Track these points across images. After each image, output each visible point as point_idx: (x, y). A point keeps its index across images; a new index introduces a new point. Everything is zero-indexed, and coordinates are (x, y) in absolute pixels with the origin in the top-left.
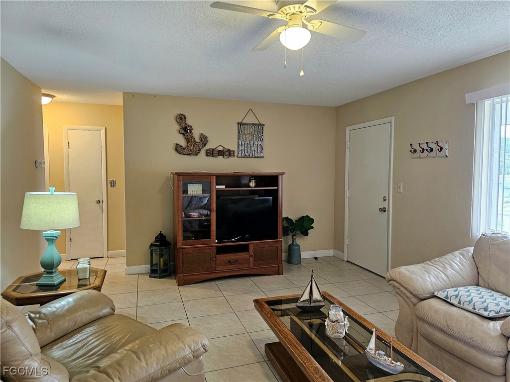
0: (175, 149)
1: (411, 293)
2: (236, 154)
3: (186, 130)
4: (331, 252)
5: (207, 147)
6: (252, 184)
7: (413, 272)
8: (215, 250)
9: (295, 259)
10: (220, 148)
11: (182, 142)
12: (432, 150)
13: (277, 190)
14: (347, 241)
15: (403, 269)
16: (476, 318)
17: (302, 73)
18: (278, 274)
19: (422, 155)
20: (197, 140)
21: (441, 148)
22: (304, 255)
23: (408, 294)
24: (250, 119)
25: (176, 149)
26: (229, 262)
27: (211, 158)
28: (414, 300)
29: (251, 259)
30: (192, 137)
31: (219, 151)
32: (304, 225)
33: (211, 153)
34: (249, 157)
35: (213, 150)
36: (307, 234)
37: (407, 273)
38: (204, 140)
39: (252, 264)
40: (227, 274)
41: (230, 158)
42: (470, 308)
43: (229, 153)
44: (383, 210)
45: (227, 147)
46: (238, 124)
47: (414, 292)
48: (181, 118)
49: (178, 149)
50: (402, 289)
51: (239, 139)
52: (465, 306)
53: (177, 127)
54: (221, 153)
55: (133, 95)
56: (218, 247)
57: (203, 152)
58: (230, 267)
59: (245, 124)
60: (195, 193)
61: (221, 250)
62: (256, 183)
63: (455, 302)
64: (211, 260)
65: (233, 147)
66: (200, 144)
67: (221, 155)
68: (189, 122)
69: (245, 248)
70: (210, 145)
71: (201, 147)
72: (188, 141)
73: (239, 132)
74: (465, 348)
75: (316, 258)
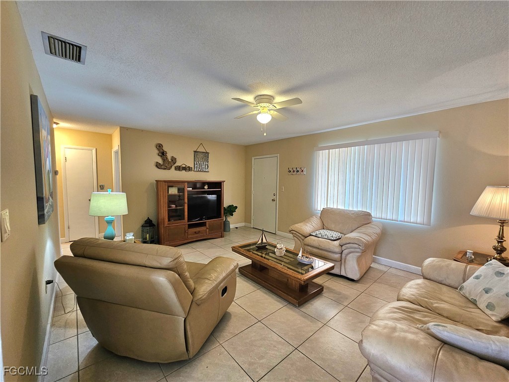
0: (155, 165)
1: (302, 235)
2: (193, 170)
3: (163, 154)
4: (243, 224)
5: (176, 165)
6: (206, 187)
7: (301, 226)
8: (187, 226)
9: (227, 229)
10: (184, 166)
11: (160, 161)
12: (298, 171)
13: (221, 190)
14: (253, 217)
15: (296, 225)
16: (329, 241)
17: (265, 134)
18: (222, 237)
19: (293, 173)
20: (170, 160)
21: (303, 171)
22: (232, 226)
23: (300, 236)
24: (201, 149)
25: (157, 166)
26: (195, 232)
27: (178, 172)
28: (303, 238)
29: (208, 230)
30: (167, 158)
31: (183, 167)
32: (231, 210)
33: (178, 168)
34: (201, 171)
35: (180, 166)
36: (232, 215)
37: (299, 227)
38: (174, 160)
39: (208, 233)
40: (195, 240)
41: (190, 172)
42: (326, 237)
43: (188, 169)
44: (273, 200)
45: (188, 165)
46: (194, 152)
47: (303, 234)
48: (159, 147)
49: (158, 165)
50: (297, 234)
51: (194, 161)
52: (325, 237)
53: (157, 152)
54: (185, 169)
55: (127, 129)
56: (189, 224)
57: (173, 168)
58: (196, 235)
59: (198, 152)
60: (173, 193)
61: (190, 226)
62: (208, 186)
63: (320, 236)
64: (185, 232)
65: (192, 165)
66: (172, 163)
67: (185, 170)
68: (165, 149)
69: (204, 224)
70: (178, 164)
71: (172, 164)
72: (164, 160)
73: (194, 157)
74: (326, 253)
75: (237, 228)
